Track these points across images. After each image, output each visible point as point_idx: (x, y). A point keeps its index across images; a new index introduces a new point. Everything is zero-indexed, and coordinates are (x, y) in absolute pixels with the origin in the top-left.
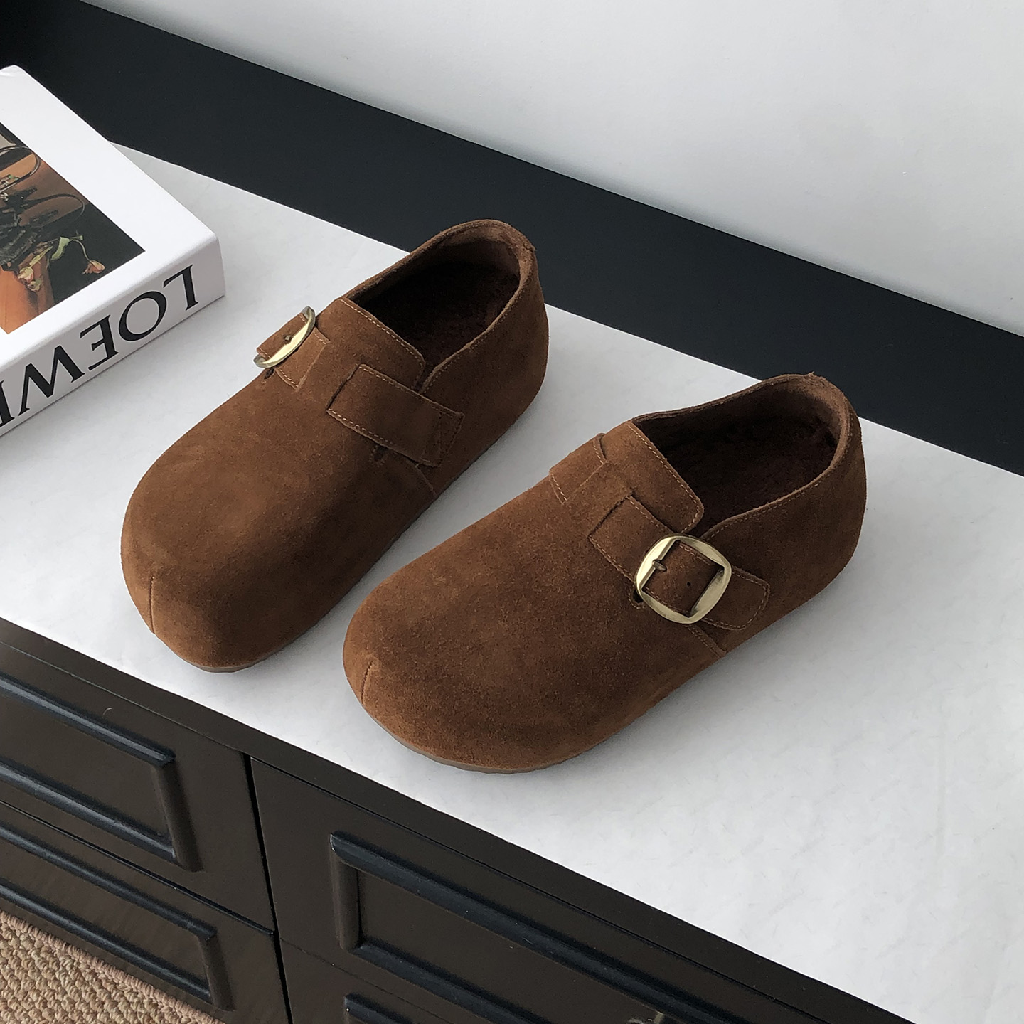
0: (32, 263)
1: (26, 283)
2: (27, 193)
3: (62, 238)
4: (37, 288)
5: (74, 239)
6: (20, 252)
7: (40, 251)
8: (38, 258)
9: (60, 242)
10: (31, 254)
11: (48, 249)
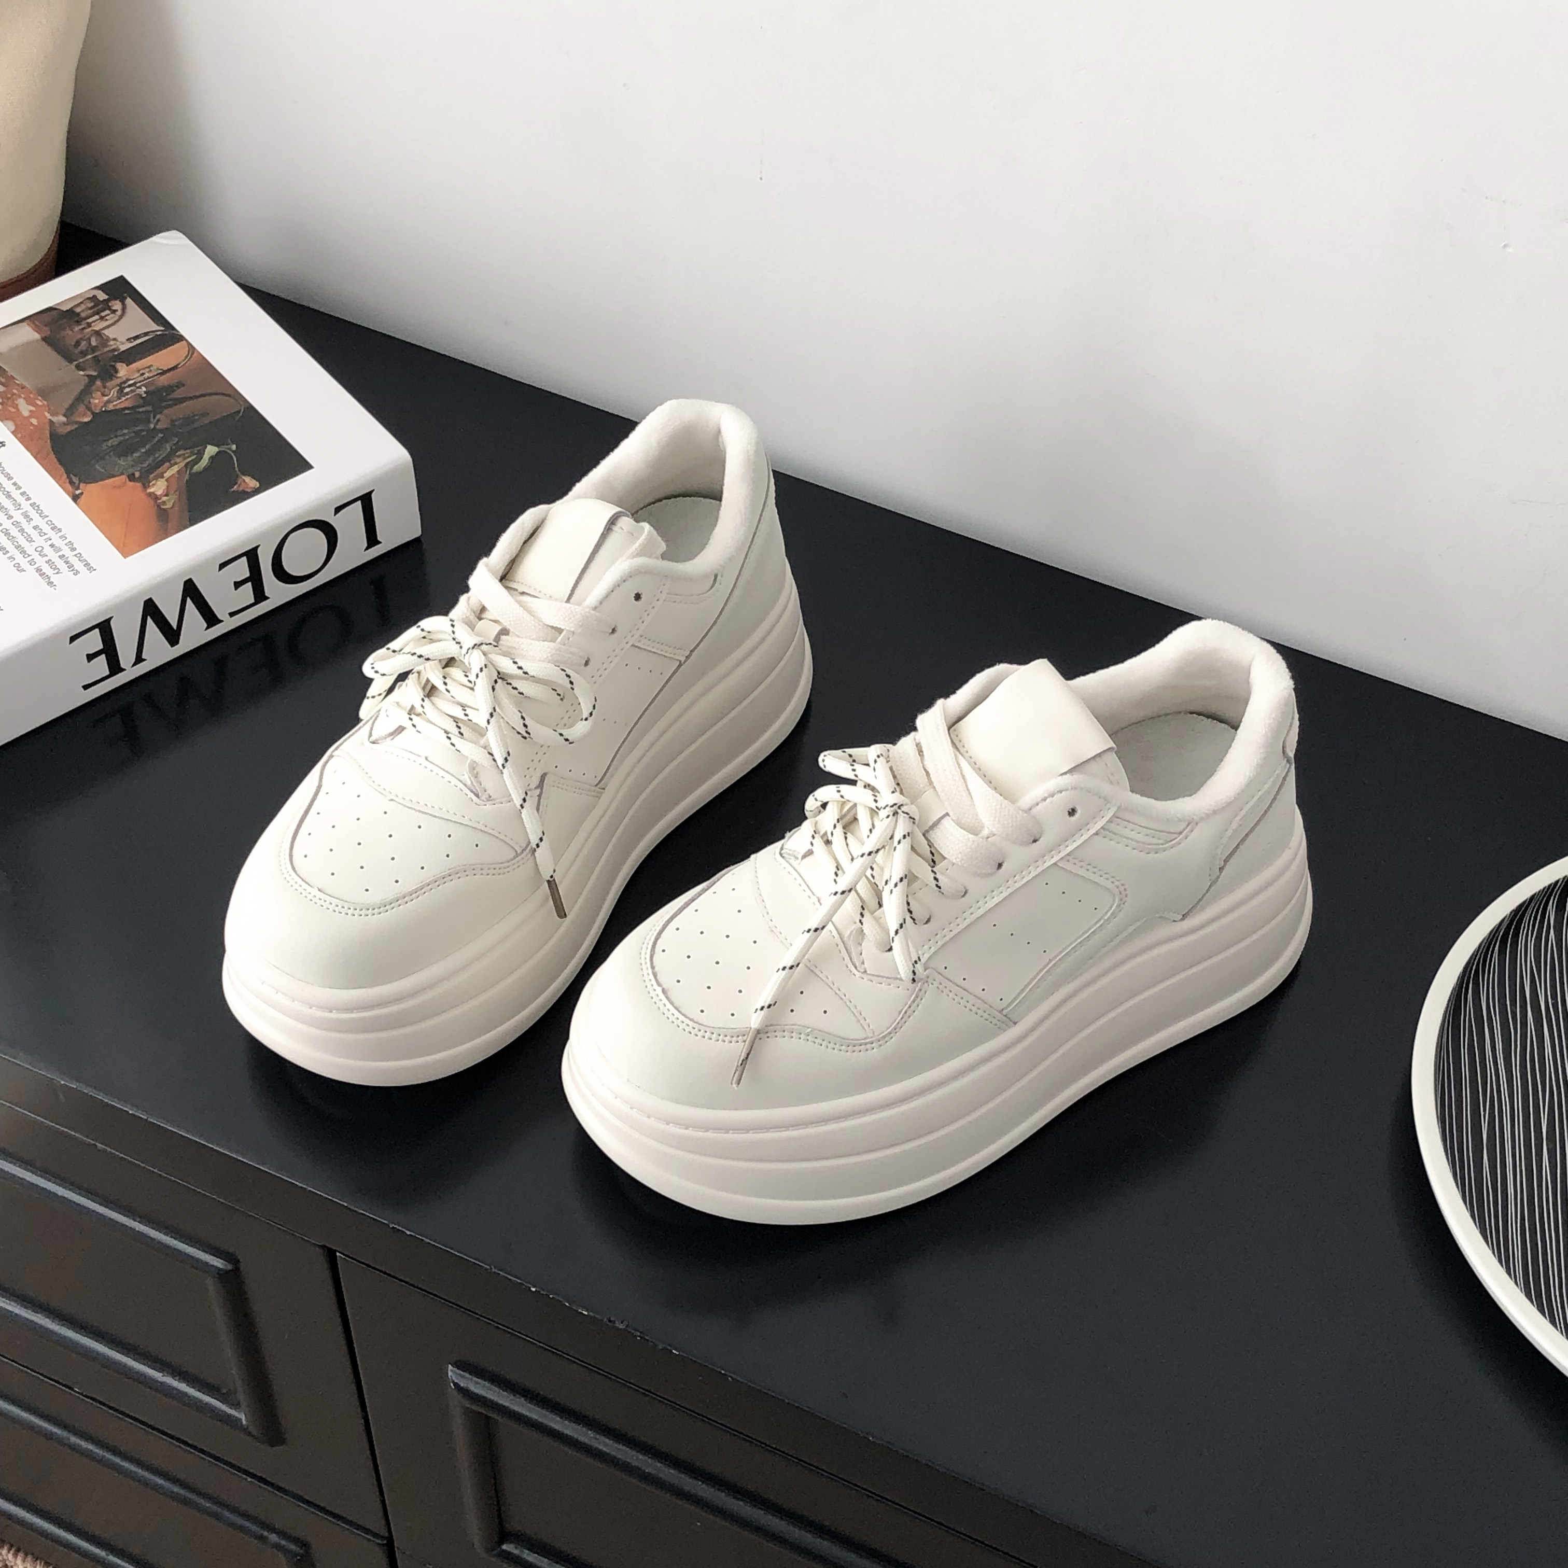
0: (167, 475)
1: (156, 498)
2: (170, 389)
3: (209, 447)
4: (169, 506)
5: (223, 448)
6: (153, 461)
7: (178, 460)
8: (175, 469)
9: (207, 450)
10: (167, 464)
11: (190, 459)
